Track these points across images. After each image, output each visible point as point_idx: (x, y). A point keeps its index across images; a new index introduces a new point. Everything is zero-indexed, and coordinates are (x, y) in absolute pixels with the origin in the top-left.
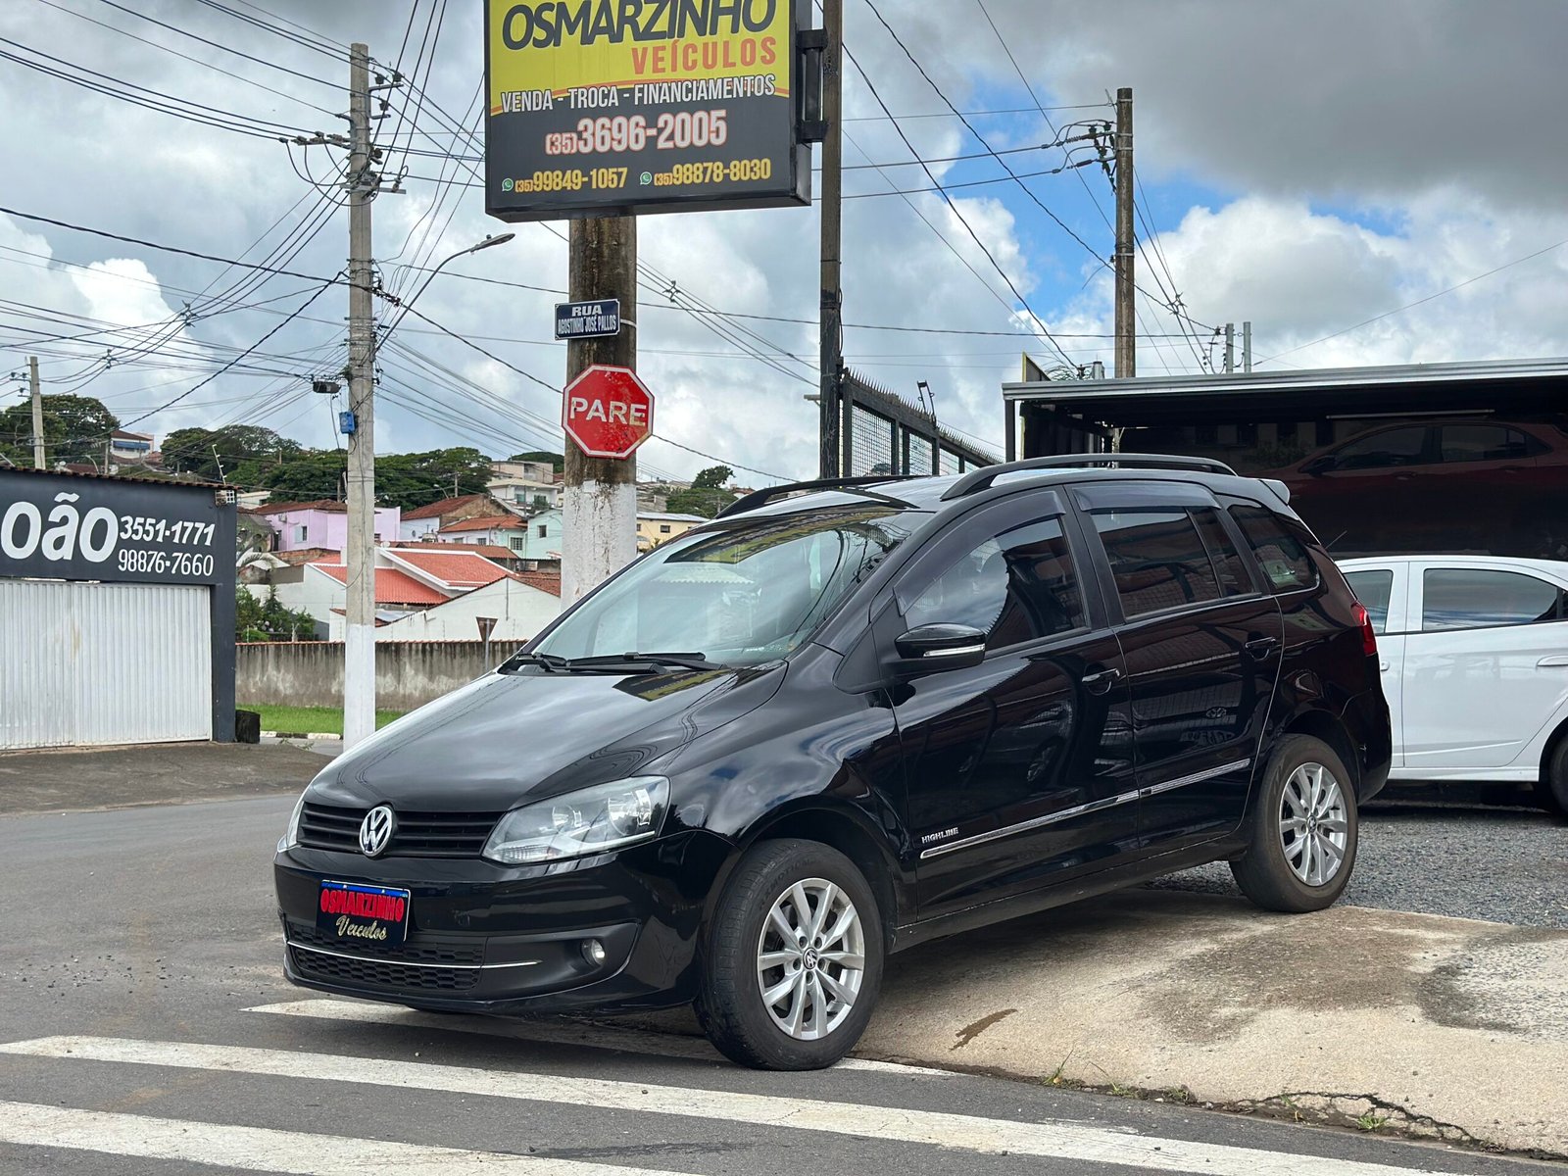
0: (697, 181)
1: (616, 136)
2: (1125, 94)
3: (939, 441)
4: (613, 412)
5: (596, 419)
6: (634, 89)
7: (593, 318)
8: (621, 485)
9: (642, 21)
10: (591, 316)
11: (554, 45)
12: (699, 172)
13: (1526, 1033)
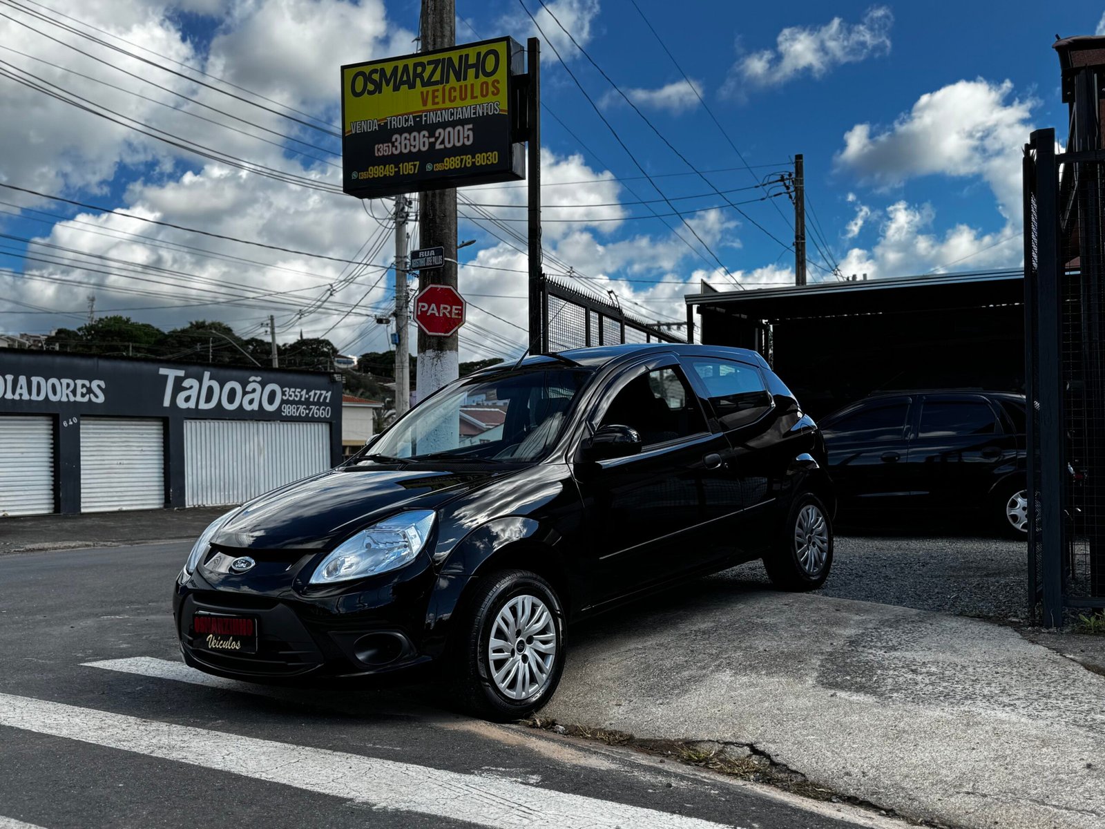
0: (457, 167)
1: (413, 143)
2: (799, 157)
3: (624, 321)
4: (442, 311)
5: (433, 315)
6: (422, 115)
7: (430, 258)
8: (448, 351)
9: (426, 75)
10: (429, 256)
11: (379, 93)
12: (459, 162)
13: (882, 695)
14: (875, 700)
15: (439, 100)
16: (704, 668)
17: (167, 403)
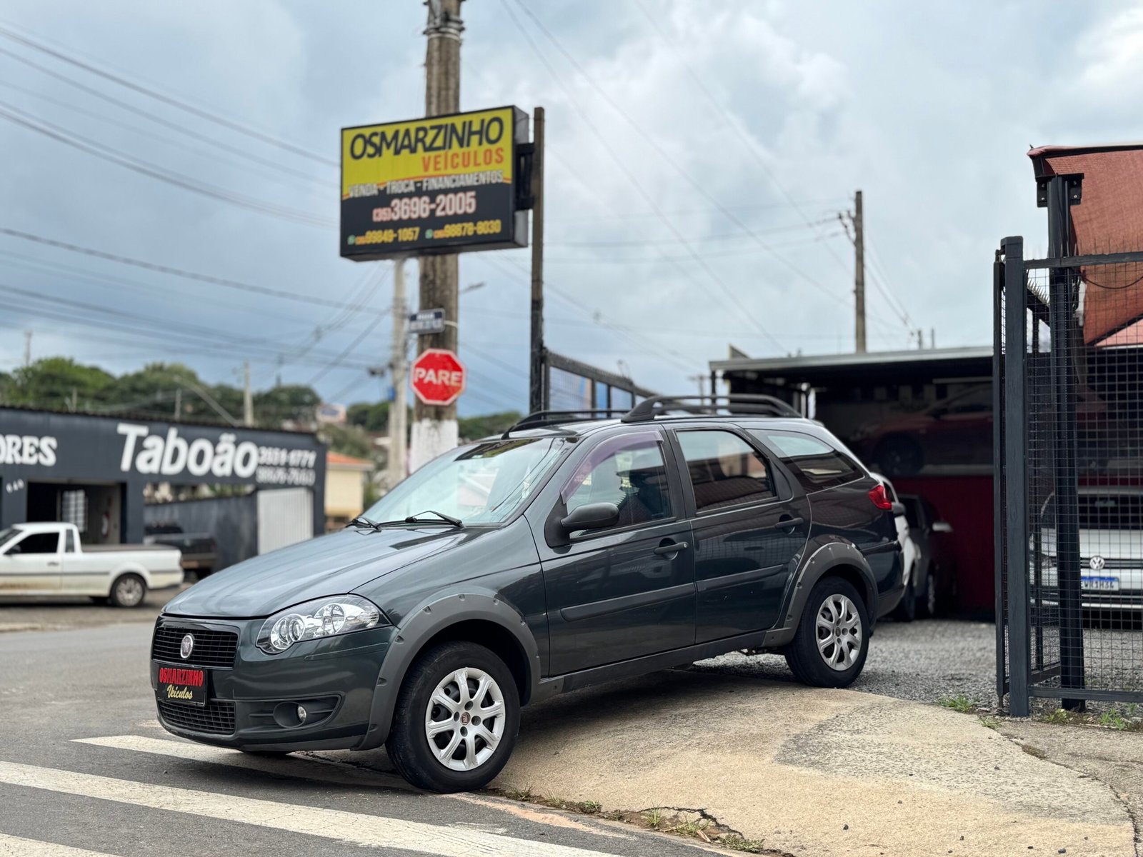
0: (458, 235)
1: (413, 209)
2: (859, 194)
4: (441, 378)
5: (430, 383)
6: (423, 181)
8: (446, 420)
9: (428, 141)
10: (428, 319)
11: (379, 156)
12: (460, 230)
13: (829, 770)
14: (821, 774)
15: (441, 165)
17: (126, 465)
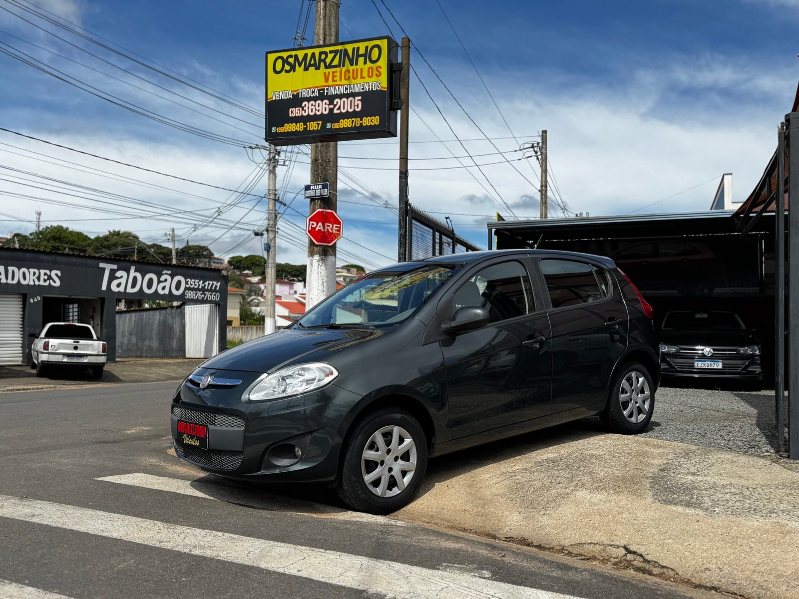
0: (349, 126)
1: (317, 108)
2: (545, 132)
3: (455, 239)
4: (326, 228)
6: (324, 89)
9: (328, 61)
12: (350, 123)
13: (707, 510)
14: (704, 513)
15: (337, 78)
16: (566, 488)
17: (104, 288)
